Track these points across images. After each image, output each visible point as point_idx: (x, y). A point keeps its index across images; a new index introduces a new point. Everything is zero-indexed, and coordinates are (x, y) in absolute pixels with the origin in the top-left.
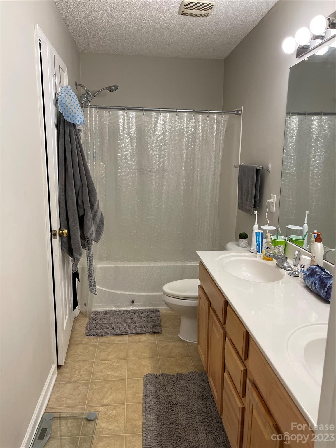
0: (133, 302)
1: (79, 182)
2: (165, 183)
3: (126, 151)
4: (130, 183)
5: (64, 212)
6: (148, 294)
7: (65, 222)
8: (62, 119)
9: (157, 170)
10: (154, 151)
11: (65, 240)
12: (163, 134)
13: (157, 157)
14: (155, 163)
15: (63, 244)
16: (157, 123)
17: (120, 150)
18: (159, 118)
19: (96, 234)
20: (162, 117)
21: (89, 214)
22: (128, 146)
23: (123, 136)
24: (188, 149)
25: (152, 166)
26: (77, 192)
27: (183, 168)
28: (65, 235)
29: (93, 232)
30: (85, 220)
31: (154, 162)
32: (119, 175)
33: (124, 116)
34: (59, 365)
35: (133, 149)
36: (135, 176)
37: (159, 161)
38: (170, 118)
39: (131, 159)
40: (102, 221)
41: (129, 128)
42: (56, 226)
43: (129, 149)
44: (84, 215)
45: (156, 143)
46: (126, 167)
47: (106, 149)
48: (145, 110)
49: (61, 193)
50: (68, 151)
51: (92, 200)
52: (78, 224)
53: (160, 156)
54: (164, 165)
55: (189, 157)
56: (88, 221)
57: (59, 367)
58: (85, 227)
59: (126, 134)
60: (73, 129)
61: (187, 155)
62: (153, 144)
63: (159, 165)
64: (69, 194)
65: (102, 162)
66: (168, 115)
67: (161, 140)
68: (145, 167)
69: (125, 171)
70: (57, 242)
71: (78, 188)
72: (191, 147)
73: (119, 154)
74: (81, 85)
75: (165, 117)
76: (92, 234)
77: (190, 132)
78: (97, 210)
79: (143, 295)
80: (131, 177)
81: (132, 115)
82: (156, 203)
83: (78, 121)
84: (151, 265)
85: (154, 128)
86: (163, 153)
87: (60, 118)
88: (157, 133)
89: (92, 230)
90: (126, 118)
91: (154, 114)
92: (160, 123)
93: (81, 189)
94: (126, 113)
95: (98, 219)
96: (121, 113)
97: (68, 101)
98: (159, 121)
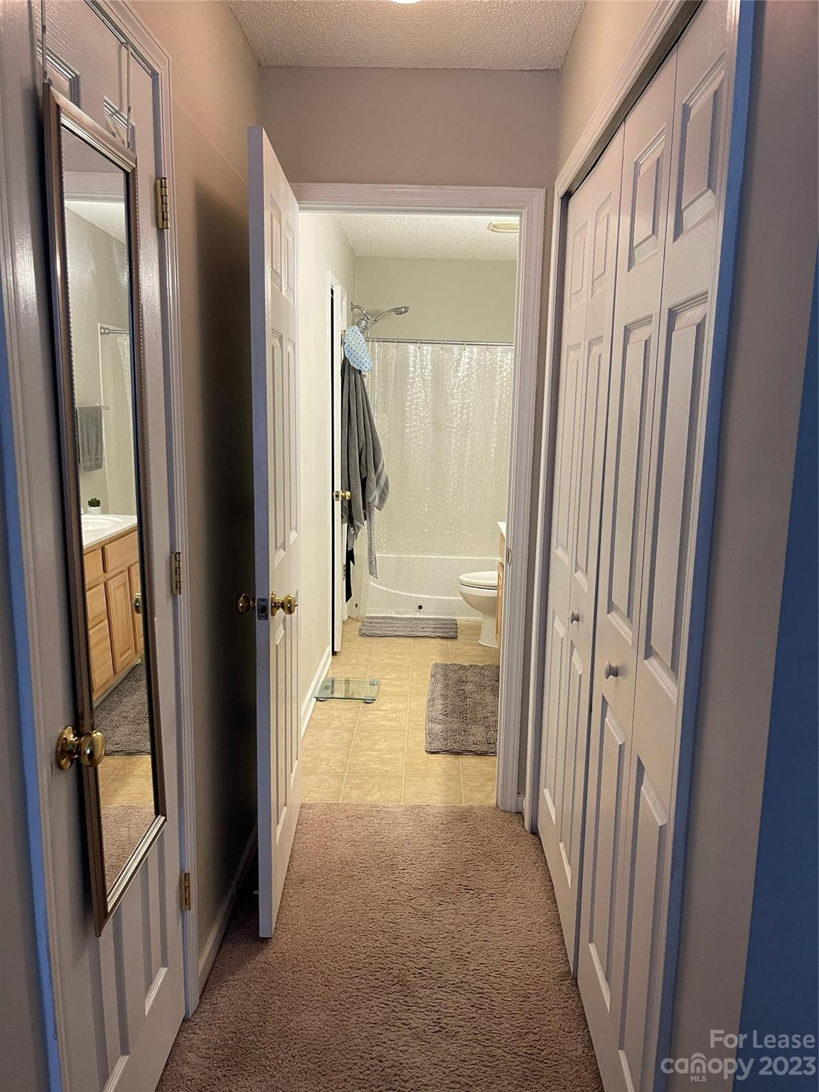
0: (420, 607)
1: (363, 437)
2: (469, 443)
3: (417, 398)
4: (421, 443)
5: (346, 471)
6: (441, 597)
7: (347, 485)
8: (347, 364)
9: (458, 425)
10: (454, 399)
11: (346, 504)
12: (467, 375)
13: (458, 408)
14: (456, 415)
15: (344, 509)
16: (460, 360)
17: (408, 398)
18: (464, 354)
19: (379, 500)
20: (467, 354)
21: (373, 476)
22: (420, 391)
23: (414, 378)
24: (501, 396)
25: (451, 419)
26: (360, 449)
27: (495, 422)
28: (347, 498)
29: (375, 497)
30: (367, 482)
31: (455, 413)
32: (407, 430)
33: (416, 352)
34: (335, 650)
35: (426, 396)
36: (428, 433)
37: (461, 412)
38: (478, 353)
39: (424, 410)
40: (386, 485)
41: (422, 367)
42: (338, 487)
43: (421, 395)
44: (366, 477)
45: (458, 388)
46: (416, 420)
47: (390, 396)
48: (444, 344)
49: (343, 450)
50: (353, 401)
51: (377, 460)
52: (360, 487)
53: (463, 406)
54: (468, 418)
55: (503, 406)
56: (371, 484)
57: (334, 653)
58: (367, 490)
59: (418, 376)
60: (358, 376)
61: (500, 404)
62: (453, 389)
63: (461, 417)
64: (352, 451)
65: (385, 413)
66: (475, 349)
67: (464, 384)
68: (442, 420)
69: (415, 426)
70: (338, 504)
71: (361, 445)
72: (506, 394)
73: (408, 403)
74: (358, 307)
75: (471, 352)
76: (374, 499)
77: (505, 374)
78: (382, 472)
79: (435, 599)
80: (422, 434)
81: (427, 350)
82: (455, 471)
83: (366, 367)
84: (446, 557)
85: (456, 367)
86: (466, 401)
87: (345, 363)
88: (460, 374)
89: (375, 495)
90: (418, 355)
91: (456, 348)
92: (465, 360)
93: (364, 446)
94: (419, 348)
95: (382, 482)
96: (412, 347)
97: (354, 343)
98: (462, 359)
